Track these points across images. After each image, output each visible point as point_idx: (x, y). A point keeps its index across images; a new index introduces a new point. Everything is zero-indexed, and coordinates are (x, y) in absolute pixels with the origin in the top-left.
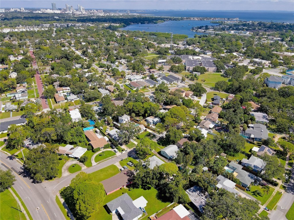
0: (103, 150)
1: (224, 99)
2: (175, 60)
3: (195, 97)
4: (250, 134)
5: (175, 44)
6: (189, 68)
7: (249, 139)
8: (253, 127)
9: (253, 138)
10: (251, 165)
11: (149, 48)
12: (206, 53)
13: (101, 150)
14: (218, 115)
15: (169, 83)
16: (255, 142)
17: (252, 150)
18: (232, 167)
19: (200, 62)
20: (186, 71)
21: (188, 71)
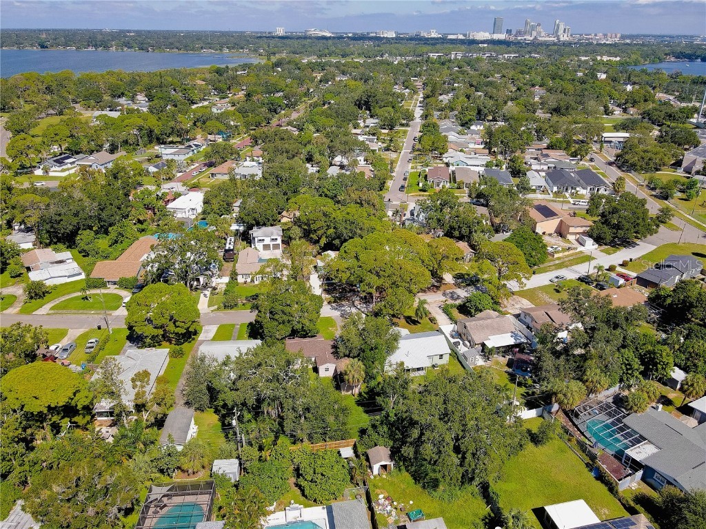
0: (112, 289)
3: (591, 242)
6: (694, 162)
7: (616, 457)
9: (635, 462)
13: (108, 288)
20: (678, 171)
21: (688, 171)
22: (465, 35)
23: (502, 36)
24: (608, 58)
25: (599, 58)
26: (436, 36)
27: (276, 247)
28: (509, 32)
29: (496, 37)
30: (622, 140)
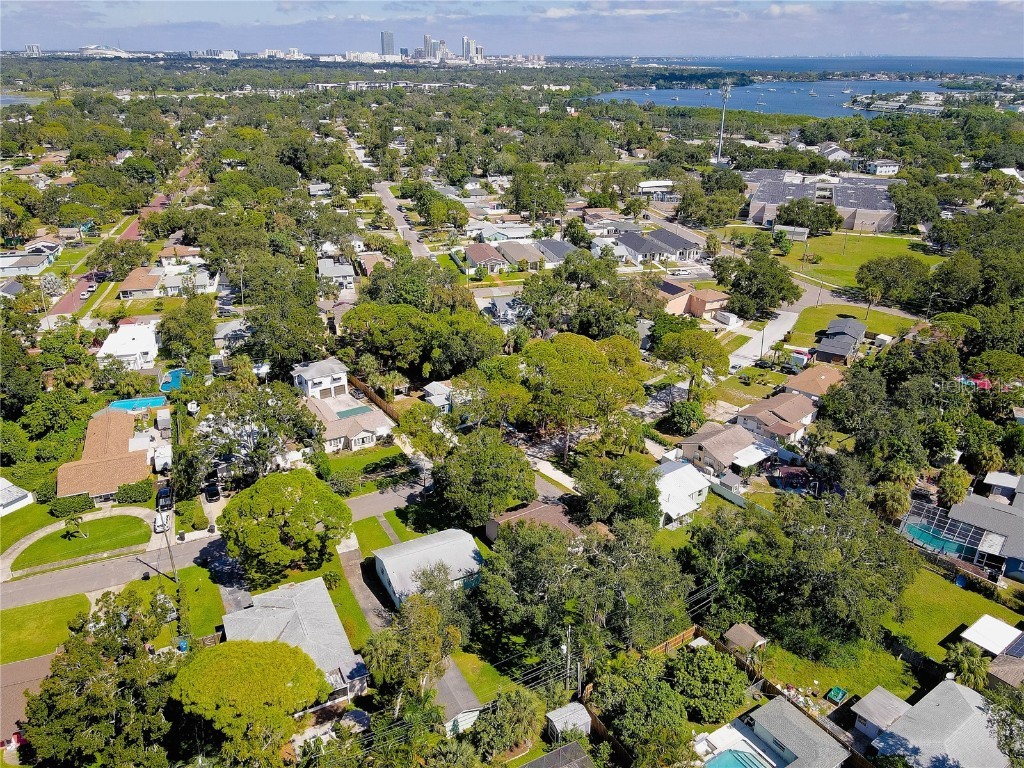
0: (108, 510)
1: (882, 336)
2: (712, 183)
3: (733, 318)
4: (979, 532)
5: (752, 138)
6: (763, 209)
7: (965, 559)
8: (1010, 494)
9: (991, 557)
10: (916, 751)
11: (633, 146)
12: (872, 168)
13: (100, 509)
14: (815, 404)
15: (640, 258)
16: (1003, 585)
17: (964, 635)
18: (770, 742)
19: (827, 194)
20: (748, 222)
21: (758, 221)
22: (344, 57)
23: (397, 58)
24: (557, 88)
25: (546, 87)
26: (301, 57)
27: (340, 390)
28: (404, 52)
29: (390, 59)
30: (665, 190)
